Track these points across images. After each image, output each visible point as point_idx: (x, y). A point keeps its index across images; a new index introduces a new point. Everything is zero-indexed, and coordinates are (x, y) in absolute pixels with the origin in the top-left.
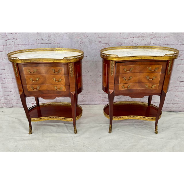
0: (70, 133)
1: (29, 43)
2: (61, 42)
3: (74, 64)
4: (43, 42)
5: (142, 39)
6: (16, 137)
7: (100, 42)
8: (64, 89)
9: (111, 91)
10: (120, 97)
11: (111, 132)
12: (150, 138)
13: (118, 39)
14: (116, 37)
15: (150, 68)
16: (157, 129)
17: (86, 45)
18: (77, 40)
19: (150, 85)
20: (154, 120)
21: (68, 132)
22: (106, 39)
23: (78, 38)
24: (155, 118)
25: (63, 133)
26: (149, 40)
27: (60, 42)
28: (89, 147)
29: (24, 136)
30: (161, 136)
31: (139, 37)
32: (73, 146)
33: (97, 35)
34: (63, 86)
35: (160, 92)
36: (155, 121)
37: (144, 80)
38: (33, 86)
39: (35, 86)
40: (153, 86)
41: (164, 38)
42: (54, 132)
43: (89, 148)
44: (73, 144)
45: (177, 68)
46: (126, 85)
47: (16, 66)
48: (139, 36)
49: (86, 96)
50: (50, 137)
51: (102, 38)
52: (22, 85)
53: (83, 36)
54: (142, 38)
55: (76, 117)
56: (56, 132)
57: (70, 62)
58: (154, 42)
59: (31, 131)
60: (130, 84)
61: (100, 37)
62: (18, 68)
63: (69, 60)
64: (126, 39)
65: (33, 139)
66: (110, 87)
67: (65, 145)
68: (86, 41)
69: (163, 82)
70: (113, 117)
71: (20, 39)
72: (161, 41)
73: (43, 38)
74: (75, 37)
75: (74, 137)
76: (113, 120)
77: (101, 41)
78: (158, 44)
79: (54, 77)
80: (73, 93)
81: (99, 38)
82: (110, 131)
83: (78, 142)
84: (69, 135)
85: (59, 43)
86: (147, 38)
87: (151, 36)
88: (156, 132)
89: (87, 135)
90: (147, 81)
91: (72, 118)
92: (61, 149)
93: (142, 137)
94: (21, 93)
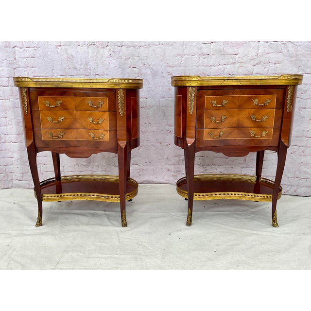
0: (114, 225)
1: (53, 73)
2: (106, 72)
3: (126, 92)
4: (75, 72)
5: (239, 67)
6: (11, 231)
7: (170, 75)
8: (107, 137)
9: (190, 141)
10: (206, 170)
11: (191, 224)
12: (264, 233)
13: (200, 67)
14: (197, 65)
15: (256, 101)
16: (276, 219)
17: (147, 80)
18: (132, 70)
19: (258, 130)
20: (269, 200)
21: (109, 224)
22: (181, 68)
23: (134, 68)
24: (271, 196)
25: (100, 225)
26: (250, 67)
27: (104, 73)
28: (149, 247)
29: (27, 230)
30: (284, 230)
31: (233, 63)
32: (118, 245)
33: (165, 63)
34: (105, 132)
35: (276, 144)
36: (272, 203)
37: (247, 123)
38: (52, 131)
39: (56, 133)
40: (264, 133)
41: (275, 64)
42: (83, 224)
43: (148, 249)
44: (119, 242)
45: (300, 113)
46: (216, 132)
47: (25, 95)
48: (234, 61)
49: (145, 168)
50: (75, 231)
51: (173, 67)
52: (33, 129)
53: (142, 65)
54: (238, 65)
55: (127, 195)
56: (87, 224)
57: (118, 87)
58: (259, 71)
59: (40, 221)
60: (223, 130)
61: (170, 65)
62: (28, 98)
63: (119, 84)
64: (213, 67)
65: (42, 234)
66: (187, 135)
67: (104, 244)
68: (146, 73)
69: (280, 126)
70: (195, 194)
71: (38, 67)
72: (270, 68)
73: (77, 65)
74: (129, 66)
75: (121, 231)
76: (194, 199)
77: (172, 72)
78: (265, 73)
79: (90, 115)
80: (123, 144)
81: (169, 68)
82: (189, 223)
83: (128, 240)
84: (111, 229)
85: (101, 75)
86: (247, 65)
87: (252, 61)
88: (275, 223)
89: (146, 228)
90: (251, 125)
91: (119, 196)
92: (96, 249)
93: (250, 231)
94: (30, 143)
